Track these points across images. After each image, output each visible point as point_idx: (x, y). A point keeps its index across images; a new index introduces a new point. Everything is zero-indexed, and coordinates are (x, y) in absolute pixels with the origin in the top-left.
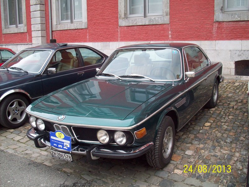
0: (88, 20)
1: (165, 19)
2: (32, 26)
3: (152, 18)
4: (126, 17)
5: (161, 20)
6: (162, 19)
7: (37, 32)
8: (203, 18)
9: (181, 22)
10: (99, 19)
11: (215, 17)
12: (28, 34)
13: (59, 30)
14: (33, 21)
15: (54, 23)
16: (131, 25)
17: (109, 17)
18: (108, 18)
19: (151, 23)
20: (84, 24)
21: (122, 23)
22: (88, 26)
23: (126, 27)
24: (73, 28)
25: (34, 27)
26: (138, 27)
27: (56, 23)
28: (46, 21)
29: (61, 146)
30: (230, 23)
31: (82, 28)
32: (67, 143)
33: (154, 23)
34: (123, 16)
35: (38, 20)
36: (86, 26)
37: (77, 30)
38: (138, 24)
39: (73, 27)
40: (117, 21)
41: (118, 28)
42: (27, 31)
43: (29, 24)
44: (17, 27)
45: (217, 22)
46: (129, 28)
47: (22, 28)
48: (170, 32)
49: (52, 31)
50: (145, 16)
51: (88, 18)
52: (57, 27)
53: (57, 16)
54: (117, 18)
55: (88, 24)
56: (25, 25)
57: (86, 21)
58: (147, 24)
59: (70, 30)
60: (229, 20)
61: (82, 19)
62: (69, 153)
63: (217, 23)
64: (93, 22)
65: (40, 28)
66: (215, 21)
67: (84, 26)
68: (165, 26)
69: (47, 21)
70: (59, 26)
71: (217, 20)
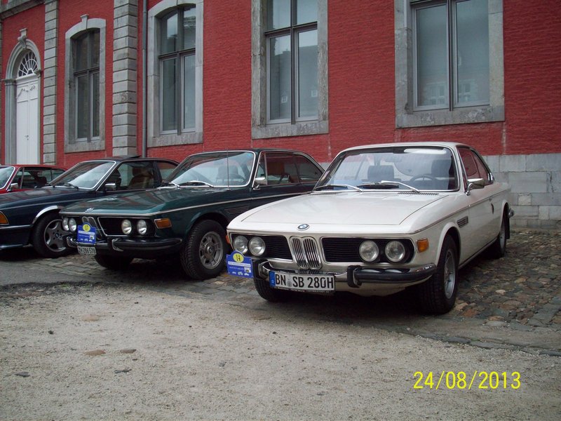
0: (204, 129)
1: (322, 127)
2: (114, 139)
3: (303, 125)
4: (263, 123)
5: (316, 127)
6: (318, 126)
7: (122, 149)
8: (379, 123)
9: (346, 131)
10: (222, 127)
11: (396, 120)
12: (107, 154)
13: (157, 146)
14: (115, 131)
15: (151, 134)
16: (270, 136)
17: (237, 124)
18: (236, 126)
19: (301, 133)
20: (197, 136)
21: (257, 133)
22: (204, 139)
23: (262, 141)
24: (180, 143)
25: (117, 141)
26: (282, 139)
27: (154, 133)
28: (138, 130)
29: (86, 240)
30: (420, 130)
31: (195, 142)
32: (92, 235)
33: (306, 133)
34: (258, 122)
35: (124, 130)
36: (201, 140)
37: (186, 147)
38: (281, 136)
39: (180, 140)
40: (249, 131)
41: (250, 142)
42: (106, 147)
43: (109, 137)
44: (89, 141)
45: (400, 128)
46: (268, 141)
47: (98, 143)
48: (330, 148)
49: (147, 149)
50: (293, 122)
51: (204, 126)
52: (154, 141)
53: (156, 123)
54: (249, 125)
55: (203, 137)
56: (103, 139)
57: (202, 130)
58: (295, 134)
59: (175, 146)
60: (417, 126)
61: (194, 127)
62: (93, 246)
63: (400, 131)
64: (212, 132)
65: (127, 142)
66: (396, 127)
67: (197, 139)
68: (321, 137)
69: (140, 131)
70: (158, 139)
71: (400, 126)
